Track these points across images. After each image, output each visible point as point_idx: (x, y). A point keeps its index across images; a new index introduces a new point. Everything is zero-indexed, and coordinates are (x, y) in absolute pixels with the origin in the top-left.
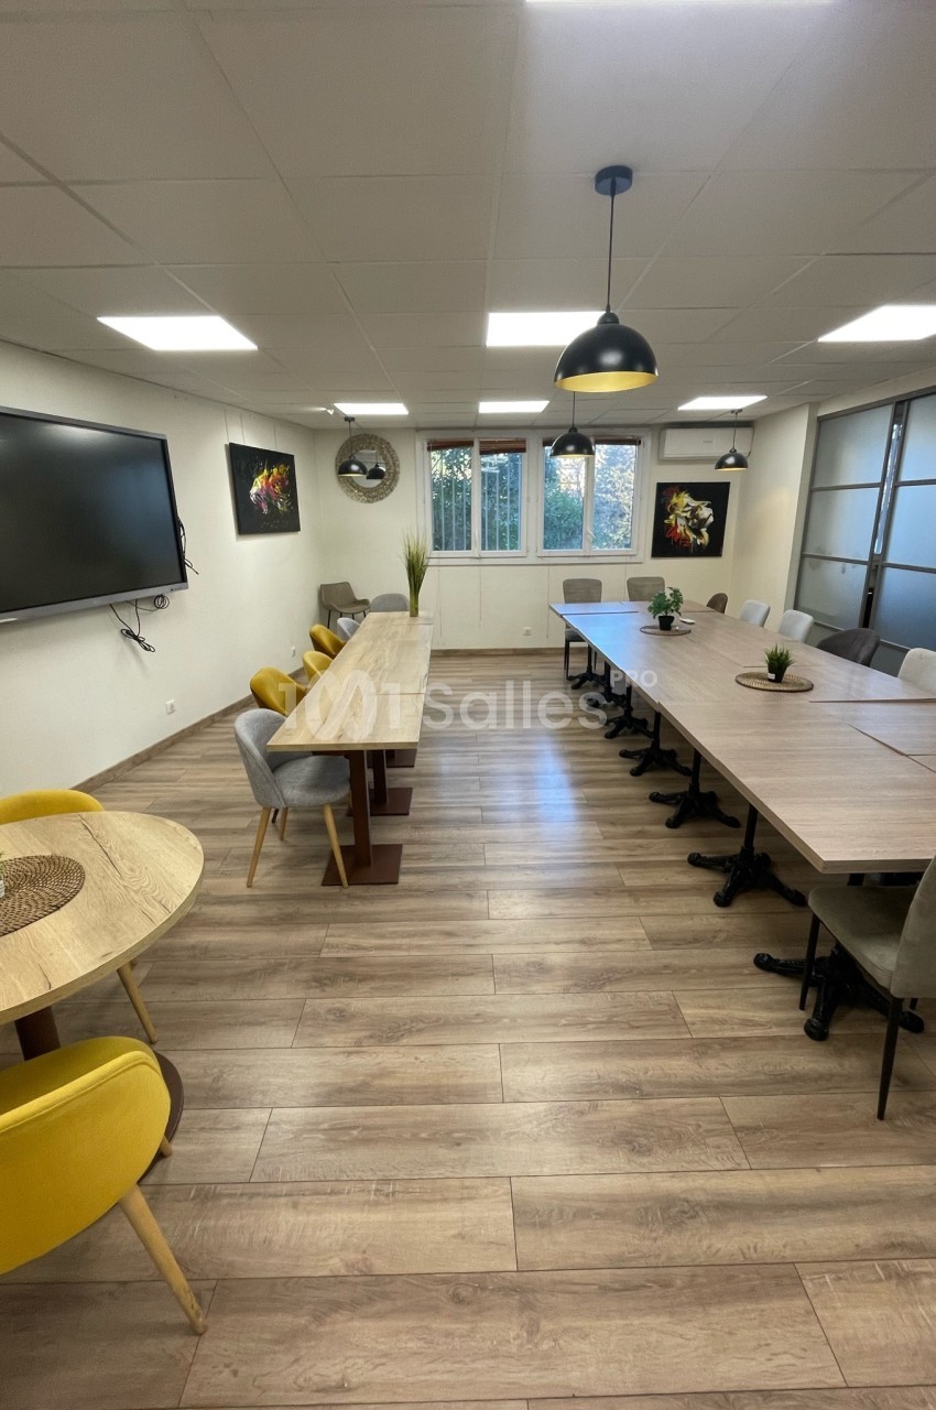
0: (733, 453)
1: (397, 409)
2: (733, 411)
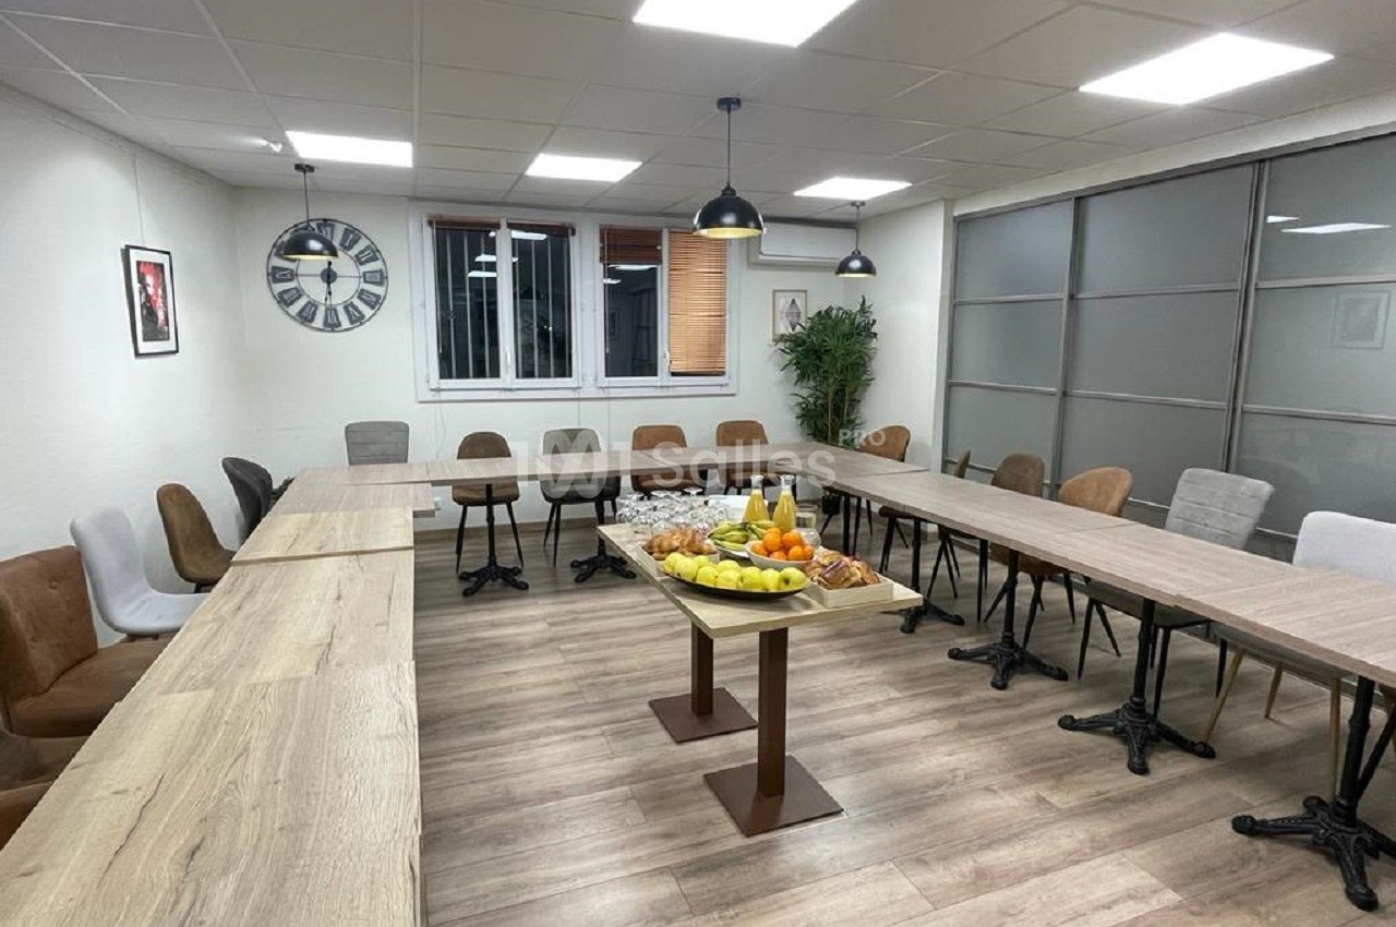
0: (856, 255)
1: (396, 154)
2: (853, 204)
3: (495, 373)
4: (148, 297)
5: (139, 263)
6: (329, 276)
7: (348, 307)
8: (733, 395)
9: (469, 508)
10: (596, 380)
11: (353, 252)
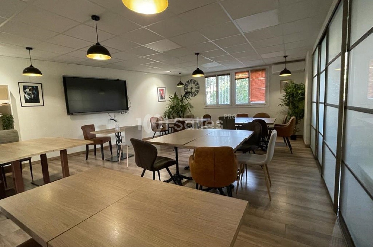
4: (161, 93)
5: (160, 90)
6: (192, 88)
7: (194, 93)
11: (195, 84)
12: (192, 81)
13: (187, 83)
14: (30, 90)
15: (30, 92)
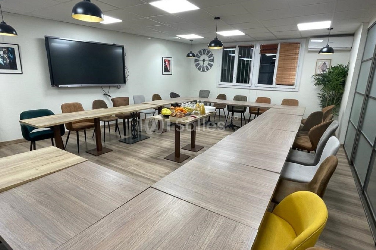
3: (231, 81)
4: (166, 65)
5: (165, 60)
6: (204, 60)
7: (207, 67)
8: (297, 92)
9: (220, 109)
10: (255, 85)
11: (208, 56)
12: (205, 52)
13: (199, 54)
14: (4, 53)
15: (5, 56)
